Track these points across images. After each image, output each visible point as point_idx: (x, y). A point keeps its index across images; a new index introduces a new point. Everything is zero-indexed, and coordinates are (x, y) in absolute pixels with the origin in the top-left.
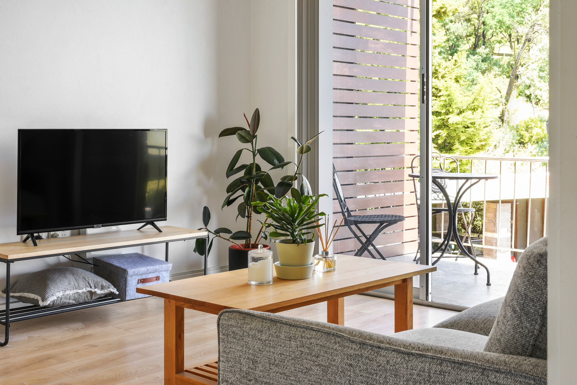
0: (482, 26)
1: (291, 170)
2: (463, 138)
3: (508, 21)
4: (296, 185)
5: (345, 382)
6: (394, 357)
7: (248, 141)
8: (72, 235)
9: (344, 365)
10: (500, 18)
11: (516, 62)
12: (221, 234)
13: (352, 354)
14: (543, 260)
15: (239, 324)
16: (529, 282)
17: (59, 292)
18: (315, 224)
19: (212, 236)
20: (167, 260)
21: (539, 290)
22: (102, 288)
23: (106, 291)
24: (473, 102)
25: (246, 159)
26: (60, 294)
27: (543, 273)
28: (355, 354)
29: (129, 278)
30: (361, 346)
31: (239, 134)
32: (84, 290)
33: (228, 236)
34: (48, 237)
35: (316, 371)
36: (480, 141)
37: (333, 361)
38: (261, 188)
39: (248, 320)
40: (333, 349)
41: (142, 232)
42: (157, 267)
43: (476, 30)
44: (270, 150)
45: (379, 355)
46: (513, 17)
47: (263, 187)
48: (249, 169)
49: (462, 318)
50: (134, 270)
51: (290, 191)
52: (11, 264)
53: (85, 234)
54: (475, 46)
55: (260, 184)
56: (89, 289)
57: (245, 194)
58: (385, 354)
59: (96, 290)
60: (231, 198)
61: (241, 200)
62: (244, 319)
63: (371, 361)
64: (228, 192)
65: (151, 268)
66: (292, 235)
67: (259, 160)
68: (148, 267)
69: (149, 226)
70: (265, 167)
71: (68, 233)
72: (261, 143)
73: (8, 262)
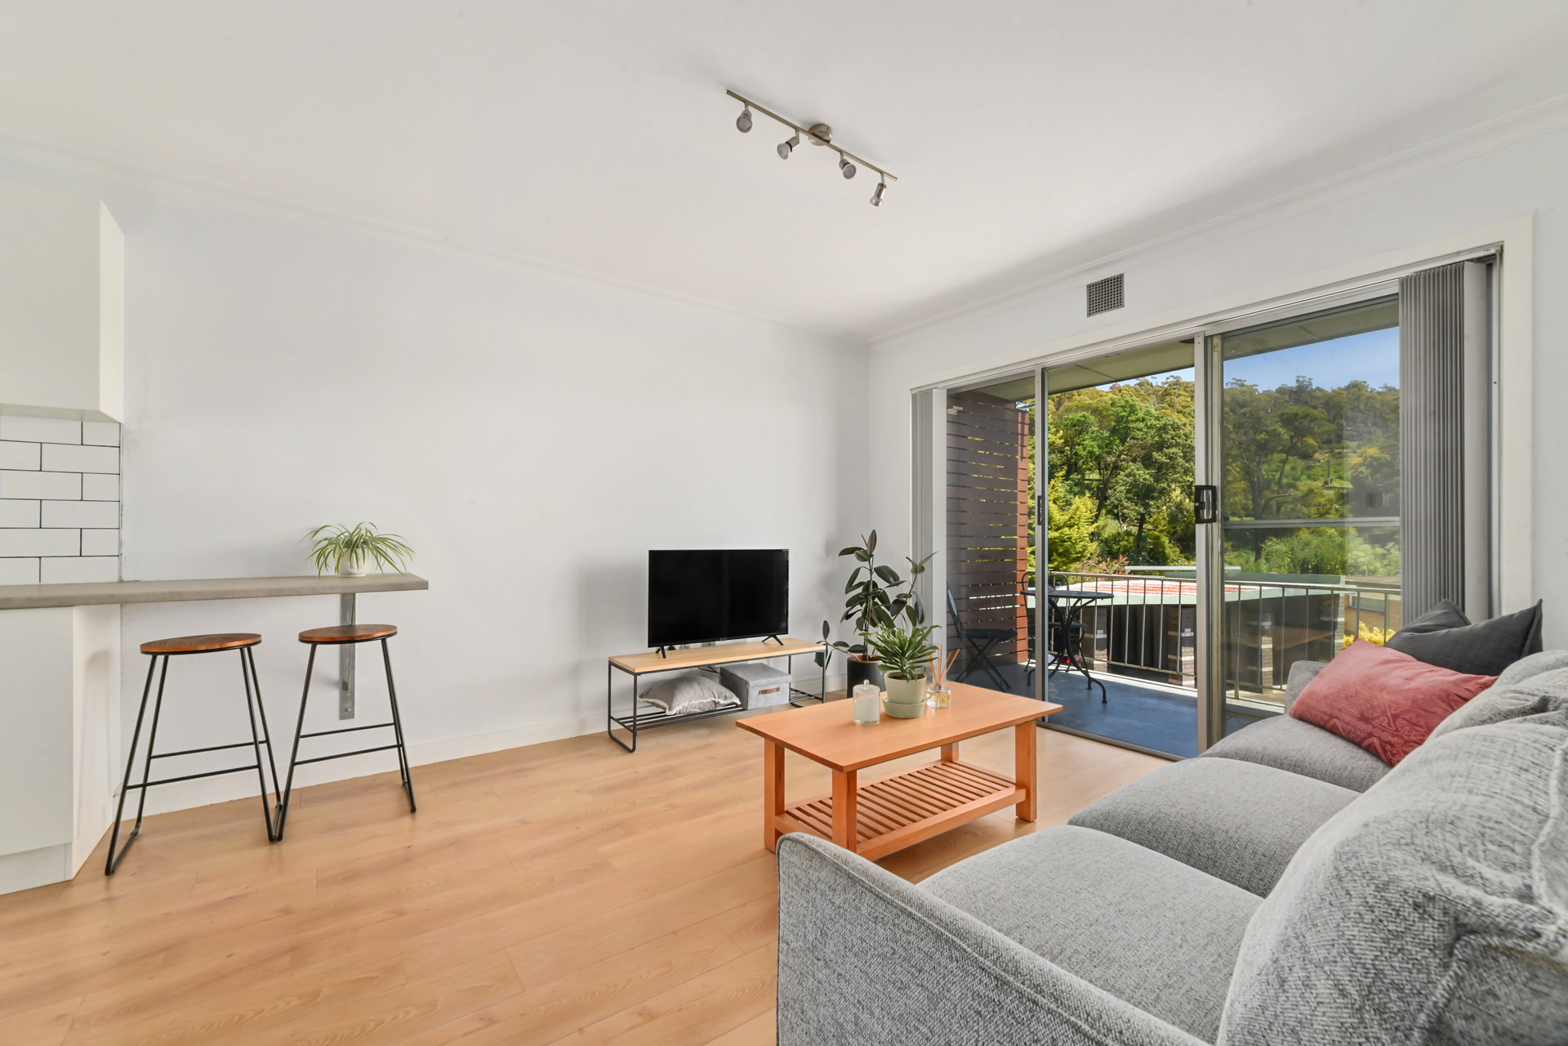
0: (1074, 457)
1: (905, 589)
2: (1061, 550)
3: (1097, 451)
4: (910, 602)
5: (969, 1040)
6: (1067, 1036)
7: (865, 560)
8: (703, 646)
9: (967, 1007)
10: (1090, 449)
11: (1105, 486)
12: (839, 647)
13: (982, 994)
14: (1434, 908)
15: (804, 866)
16: (1388, 944)
17: (685, 702)
18: (928, 657)
19: (830, 649)
20: (789, 673)
21: (1419, 971)
22: (726, 698)
23: (729, 702)
24: (1070, 520)
25: (864, 576)
26: (686, 704)
27: (1433, 937)
28: (988, 996)
29: (751, 690)
30: (999, 985)
31: (857, 554)
32: (709, 700)
33: (846, 649)
34: (681, 648)
35: (917, 993)
36: (1076, 553)
37: (948, 991)
38: (878, 604)
39: (816, 863)
40: (946, 968)
41: (766, 644)
42: (777, 679)
43: (1069, 460)
44: (886, 568)
45: (1035, 1018)
46: (1102, 448)
47: (880, 604)
48: (866, 585)
49: (1119, 810)
50: (755, 682)
51: (905, 608)
52: (638, 677)
53: (714, 645)
54: (1068, 473)
55: (876, 600)
56: (714, 699)
57: (863, 608)
58: (1047, 1022)
59: (720, 700)
60: (850, 612)
61: (859, 614)
62: (811, 859)
63: (1020, 1023)
64: (847, 607)
65: (771, 680)
66: (901, 668)
67: (876, 578)
68: (769, 679)
69: (772, 639)
70: (882, 584)
71: (699, 644)
72: (877, 562)
73: (636, 675)
